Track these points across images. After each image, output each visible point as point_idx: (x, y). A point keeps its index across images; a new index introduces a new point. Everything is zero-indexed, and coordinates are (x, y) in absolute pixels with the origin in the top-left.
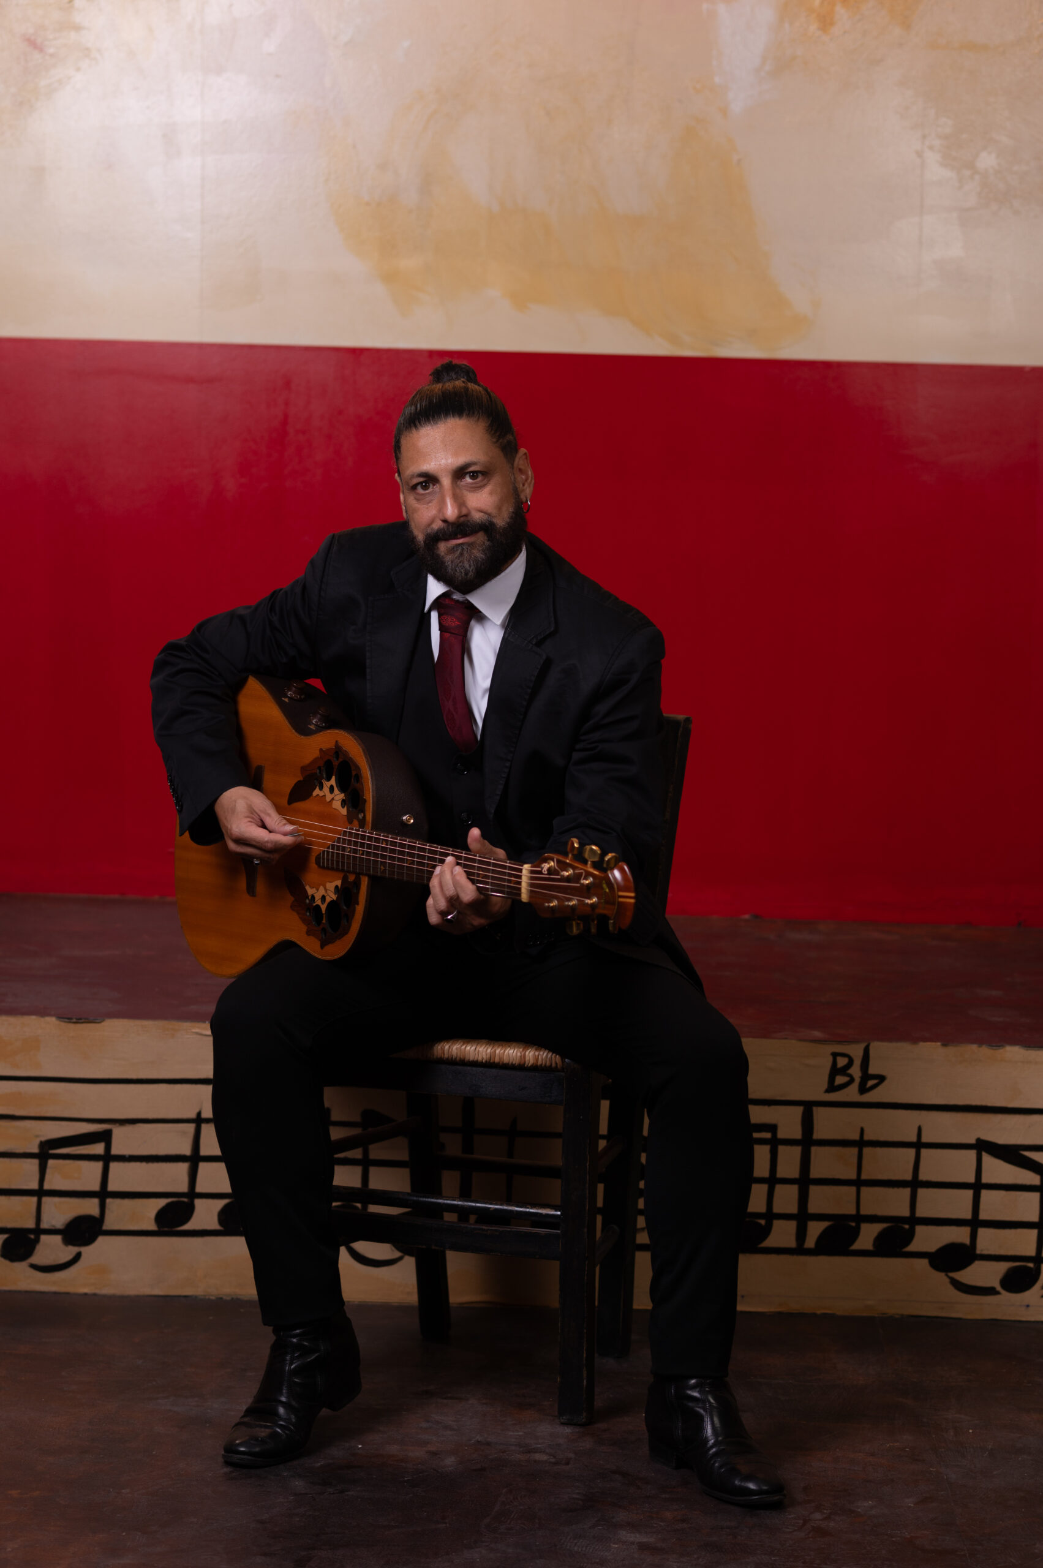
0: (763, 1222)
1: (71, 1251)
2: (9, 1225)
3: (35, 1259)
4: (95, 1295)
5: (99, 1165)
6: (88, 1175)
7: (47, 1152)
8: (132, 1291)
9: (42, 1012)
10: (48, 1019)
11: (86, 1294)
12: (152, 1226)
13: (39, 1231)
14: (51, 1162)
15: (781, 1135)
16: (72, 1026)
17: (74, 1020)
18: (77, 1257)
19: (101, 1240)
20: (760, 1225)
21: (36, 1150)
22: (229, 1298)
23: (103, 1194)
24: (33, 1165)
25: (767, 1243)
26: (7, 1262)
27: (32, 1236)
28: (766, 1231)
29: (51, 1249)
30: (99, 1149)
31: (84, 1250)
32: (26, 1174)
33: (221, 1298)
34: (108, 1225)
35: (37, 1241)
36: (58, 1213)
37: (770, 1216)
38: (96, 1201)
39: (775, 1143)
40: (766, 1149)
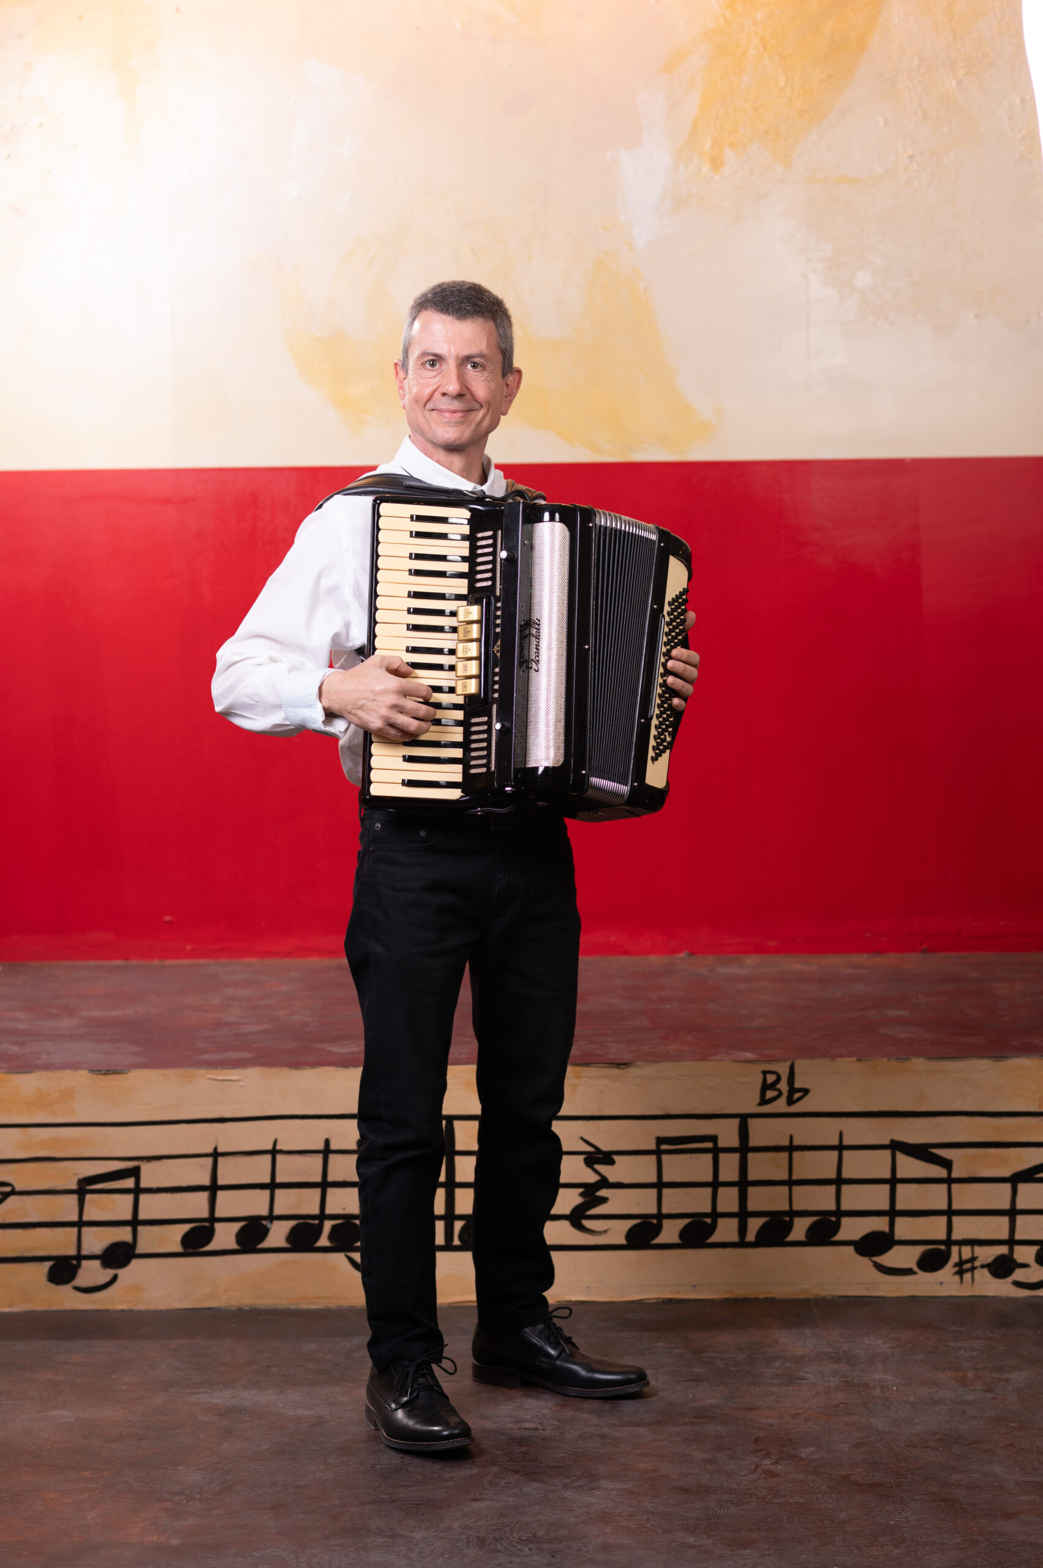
0: (709, 1221)
1: (109, 1273)
2: (54, 1253)
3: (78, 1282)
4: (131, 1311)
5: (130, 1198)
6: (120, 1207)
7: (84, 1188)
8: (163, 1306)
9: (75, 1066)
10: (81, 1072)
11: (123, 1311)
12: (179, 1249)
13: (80, 1257)
14: (88, 1197)
15: (720, 1144)
16: (102, 1077)
17: (104, 1072)
18: (114, 1279)
19: (135, 1263)
20: (706, 1223)
21: (74, 1187)
22: (247, 1308)
23: (135, 1223)
24: (73, 1199)
25: (714, 1239)
26: (53, 1286)
27: (74, 1262)
28: (712, 1228)
29: (91, 1272)
30: (129, 1183)
31: (121, 1272)
32: (67, 1207)
33: (241, 1309)
34: (141, 1248)
35: (79, 1266)
36: (96, 1241)
37: (715, 1215)
38: (128, 1229)
39: (716, 1152)
40: (709, 1157)
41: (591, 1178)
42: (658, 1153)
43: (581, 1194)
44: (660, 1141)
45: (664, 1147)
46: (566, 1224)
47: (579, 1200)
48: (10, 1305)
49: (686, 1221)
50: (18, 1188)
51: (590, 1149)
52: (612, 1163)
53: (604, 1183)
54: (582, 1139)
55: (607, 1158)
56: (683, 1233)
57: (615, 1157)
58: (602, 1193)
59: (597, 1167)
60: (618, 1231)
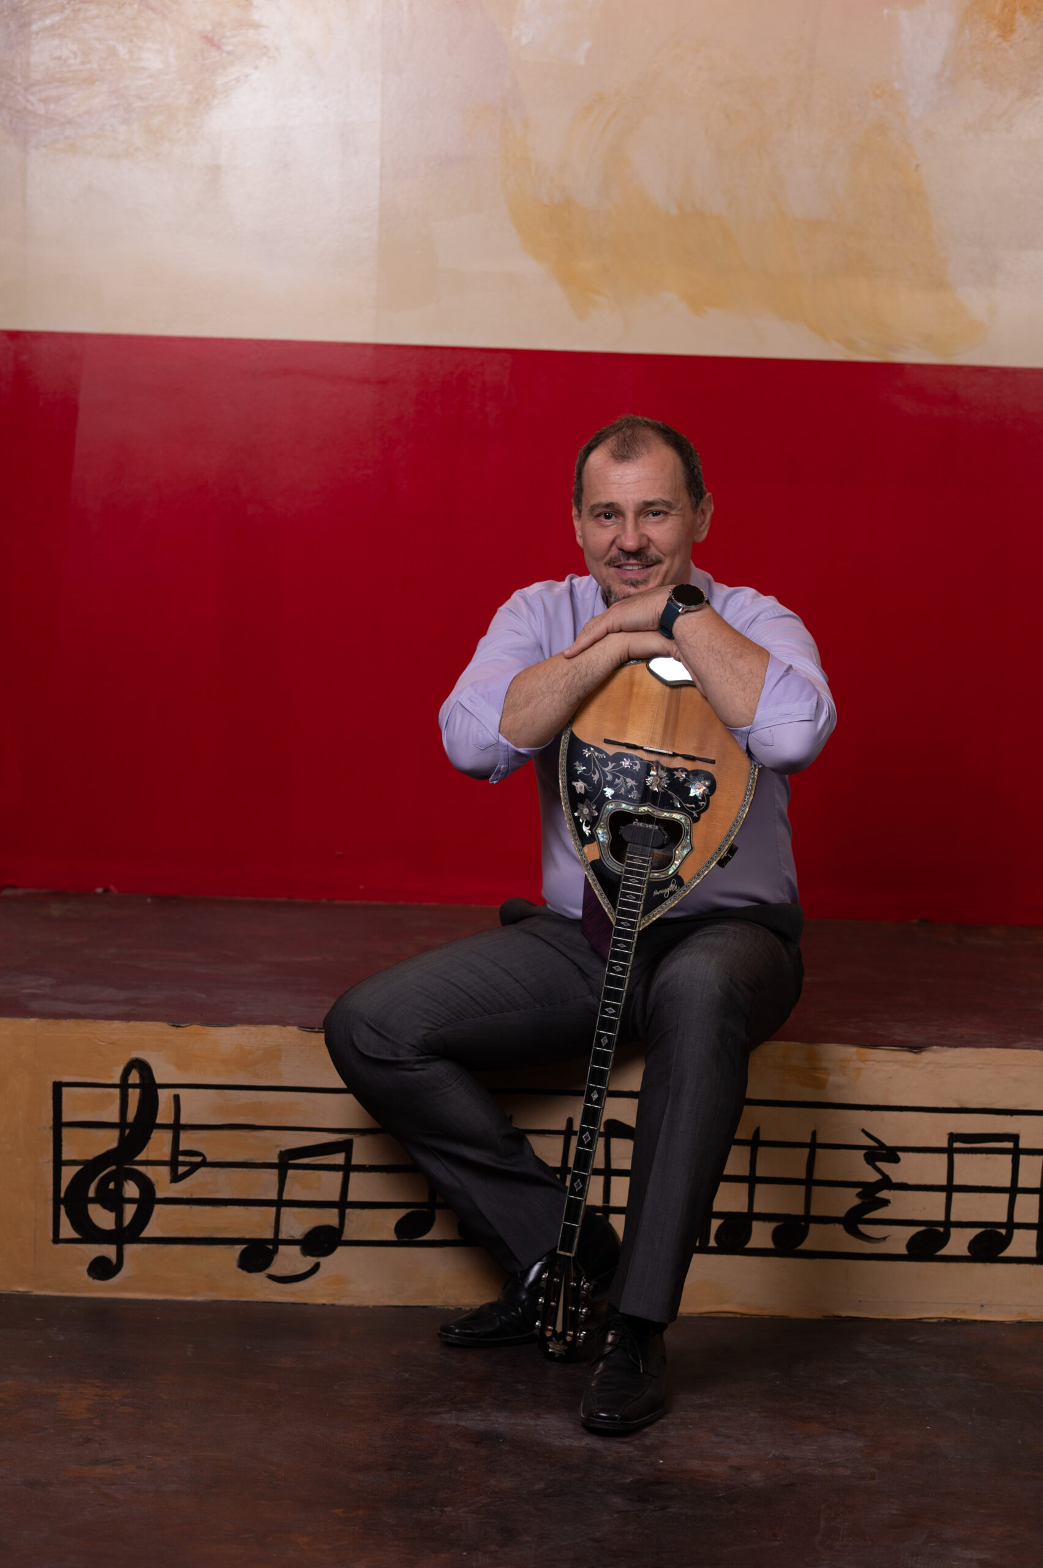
0: (1003, 1231)
1: (309, 1262)
2: (248, 1236)
3: (273, 1270)
4: (333, 1305)
5: (339, 1175)
6: (328, 1185)
7: (286, 1162)
8: (370, 1302)
9: (283, 1022)
10: (289, 1028)
11: (324, 1305)
12: (392, 1236)
13: (277, 1242)
14: (291, 1173)
15: (1022, 1145)
16: (314, 1035)
17: (317, 1030)
18: (316, 1268)
19: (340, 1250)
20: (1001, 1234)
21: (276, 1160)
22: (468, 1309)
23: (343, 1204)
24: (272, 1175)
25: (1007, 1253)
26: (245, 1273)
27: (271, 1247)
28: (1007, 1241)
29: (289, 1260)
30: (339, 1159)
31: (323, 1261)
32: (265, 1184)
33: (461, 1308)
34: (347, 1235)
35: (276, 1251)
36: (296, 1224)
37: (1011, 1225)
38: (335, 1211)
39: (1016, 1153)
40: (1008, 1158)
41: (873, 1177)
42: (950, 1151)
43: (859, 1195)
44: (953, 1137)
45: (957, 1145)
46: (839, 1228)
47: (857, 1201)
48: (193, 1293)
49: (978, 1231)
50: (209, 1159)
51: (873, 1143)
52: (897, 1160)
53: (886, 1183)
54: (863, 1131)
55: (892, 1154)
56: (973, 1245)
57: (900, 1154)
58: (884, 1194)
59: (879, 1164)
60: (899, 1239)
